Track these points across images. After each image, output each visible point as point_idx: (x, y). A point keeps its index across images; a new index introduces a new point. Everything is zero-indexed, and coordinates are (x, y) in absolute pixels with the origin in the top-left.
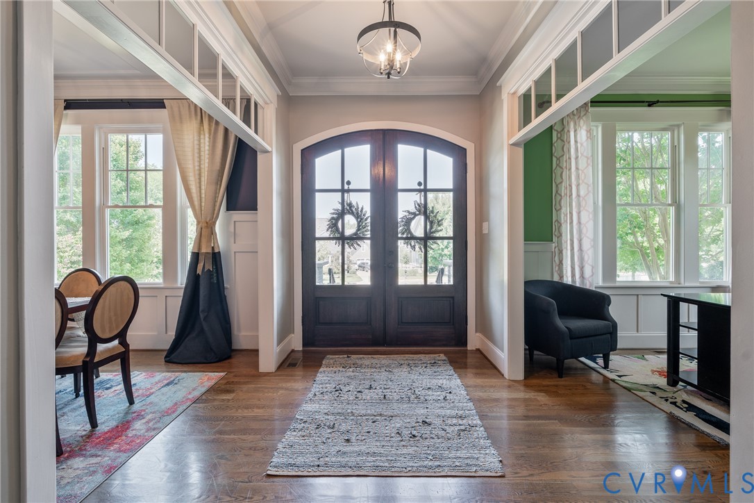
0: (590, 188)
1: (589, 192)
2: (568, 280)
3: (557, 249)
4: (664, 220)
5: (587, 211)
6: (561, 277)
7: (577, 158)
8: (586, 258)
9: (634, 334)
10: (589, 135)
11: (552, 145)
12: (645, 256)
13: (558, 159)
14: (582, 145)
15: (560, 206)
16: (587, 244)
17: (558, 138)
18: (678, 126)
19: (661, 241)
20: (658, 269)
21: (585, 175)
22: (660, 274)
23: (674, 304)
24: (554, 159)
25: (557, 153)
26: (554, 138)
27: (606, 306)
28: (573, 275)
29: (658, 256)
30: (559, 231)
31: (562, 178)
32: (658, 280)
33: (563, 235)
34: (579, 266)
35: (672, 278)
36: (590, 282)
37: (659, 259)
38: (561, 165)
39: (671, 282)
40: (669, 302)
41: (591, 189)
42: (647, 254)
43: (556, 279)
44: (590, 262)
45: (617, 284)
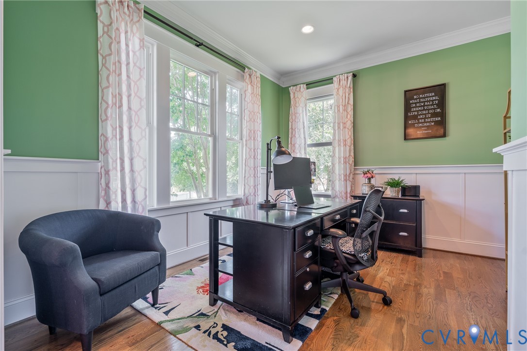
0: (142, 102)
1: (141, 107)
2: (116, 206)
3: (103, 169)
4: (206, 154)
5: (140, 127)
6: (108, 203)
7: (128, 64)
8: (138, 179)
9: (185, 248)
10: (142, 45)
11: (97, 39)
12: (195, 179)
13: (104, 58)
14: (134, 53)
15: (106, 116)
16: (138, 164)
17: (104, 32)
18: (215, 73)
19: (204, 169)
20: (202, 189)
21: (138, 87)
22: (203, 192)
23: (215, 221)
24: (100, 58)
25: (103, 49)
26: (100, 32)
27: (155, 233)
28: (124, 200)
29: (202, 180)
30: (105, 147)
31: (109, 82)
32: (203, 197)
33: (110, 152)
34: (131, 189)
35: (210, 195)
36: (143, 206)
37: (203, 182)
38: (107, 65)
39: (210, 199)
40: (210, 220)
41: (144, 103)
42: (196, 178)
43: (102, 206)
44: (143, 184)
45: (171, 205)
